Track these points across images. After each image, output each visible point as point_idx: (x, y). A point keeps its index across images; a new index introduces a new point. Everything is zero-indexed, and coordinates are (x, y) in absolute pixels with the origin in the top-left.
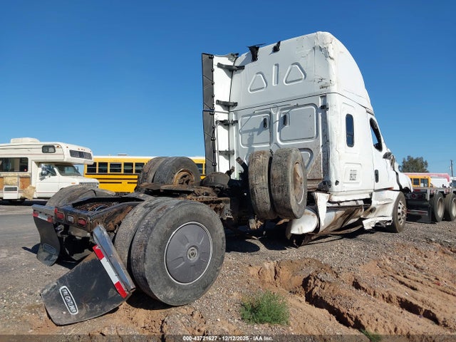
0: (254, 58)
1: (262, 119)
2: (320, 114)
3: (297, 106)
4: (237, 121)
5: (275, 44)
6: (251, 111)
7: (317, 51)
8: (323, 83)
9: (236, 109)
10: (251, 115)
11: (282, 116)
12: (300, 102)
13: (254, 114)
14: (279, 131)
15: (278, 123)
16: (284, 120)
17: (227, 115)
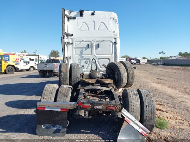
0: (82, 15)
1: (87, 44)
2: (113, 45)
3: (104, 41)
4: (72, 43)
5: (93, 12)
6: (81, 40)
7: (112, 20)
8: (115, 33)
9: (72, 37)
10: (81, 41)
11: (97, 44)
12: (105, 39)
13: (83, 41)
14: (95, 50)
15: (95, 46)
16: (98, 46)
17: (67, 39)
